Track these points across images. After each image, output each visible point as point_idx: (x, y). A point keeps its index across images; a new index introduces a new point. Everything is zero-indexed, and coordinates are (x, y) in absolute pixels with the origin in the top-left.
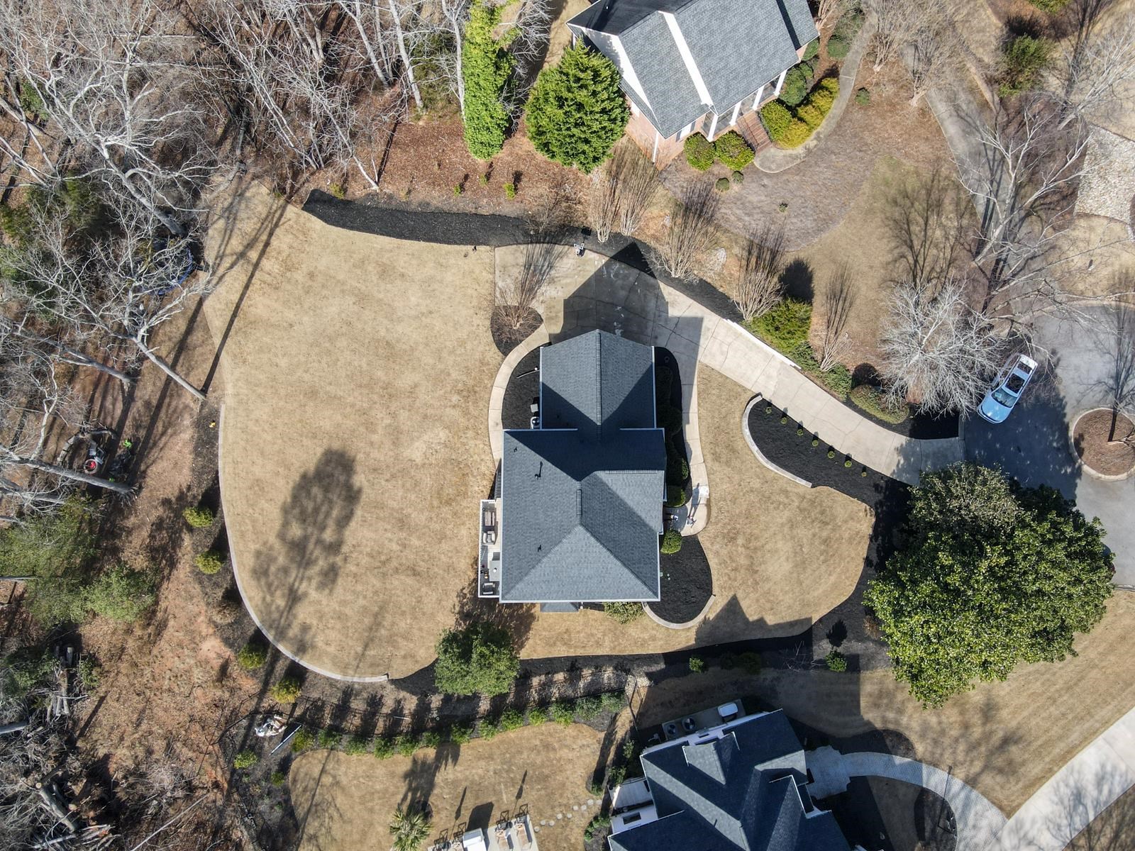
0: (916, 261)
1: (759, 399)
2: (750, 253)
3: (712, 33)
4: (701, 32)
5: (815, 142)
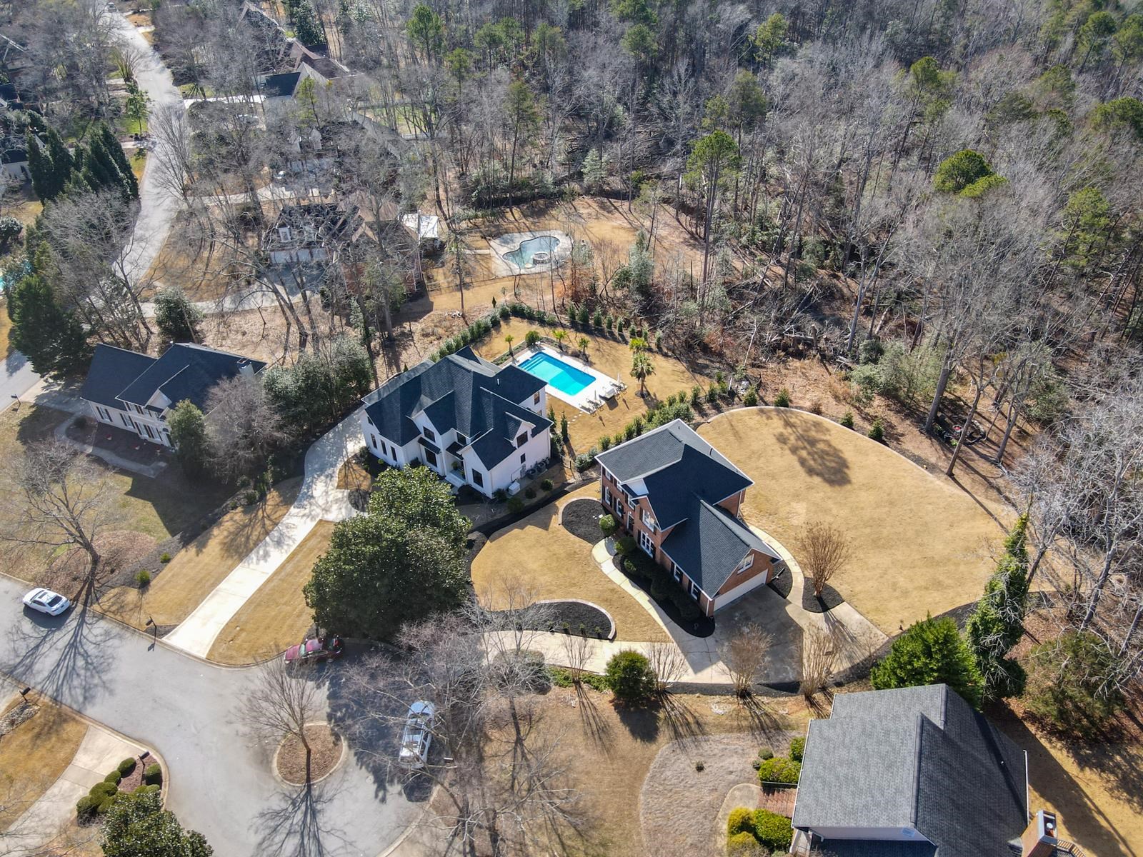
1: (610, 636)
2: (697, 723)
3: (879, 743)
4: (887, 733)
5: (719, 846)
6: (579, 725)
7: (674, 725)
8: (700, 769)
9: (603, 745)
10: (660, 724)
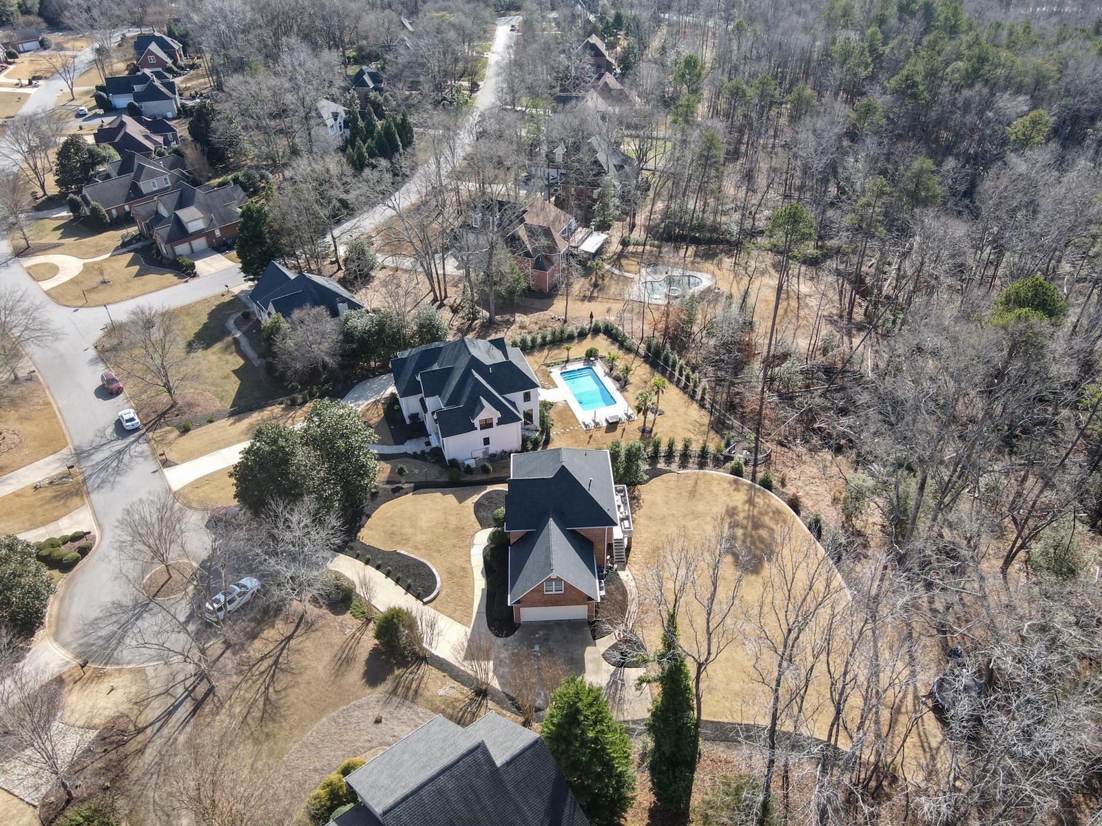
0: (267, 688)
1: (425, 600)
2: (416, 692)
6: (337, 648)
7: (398, 684)
8: (378, 721)
9: (338, 670)
10: (390, 678)
